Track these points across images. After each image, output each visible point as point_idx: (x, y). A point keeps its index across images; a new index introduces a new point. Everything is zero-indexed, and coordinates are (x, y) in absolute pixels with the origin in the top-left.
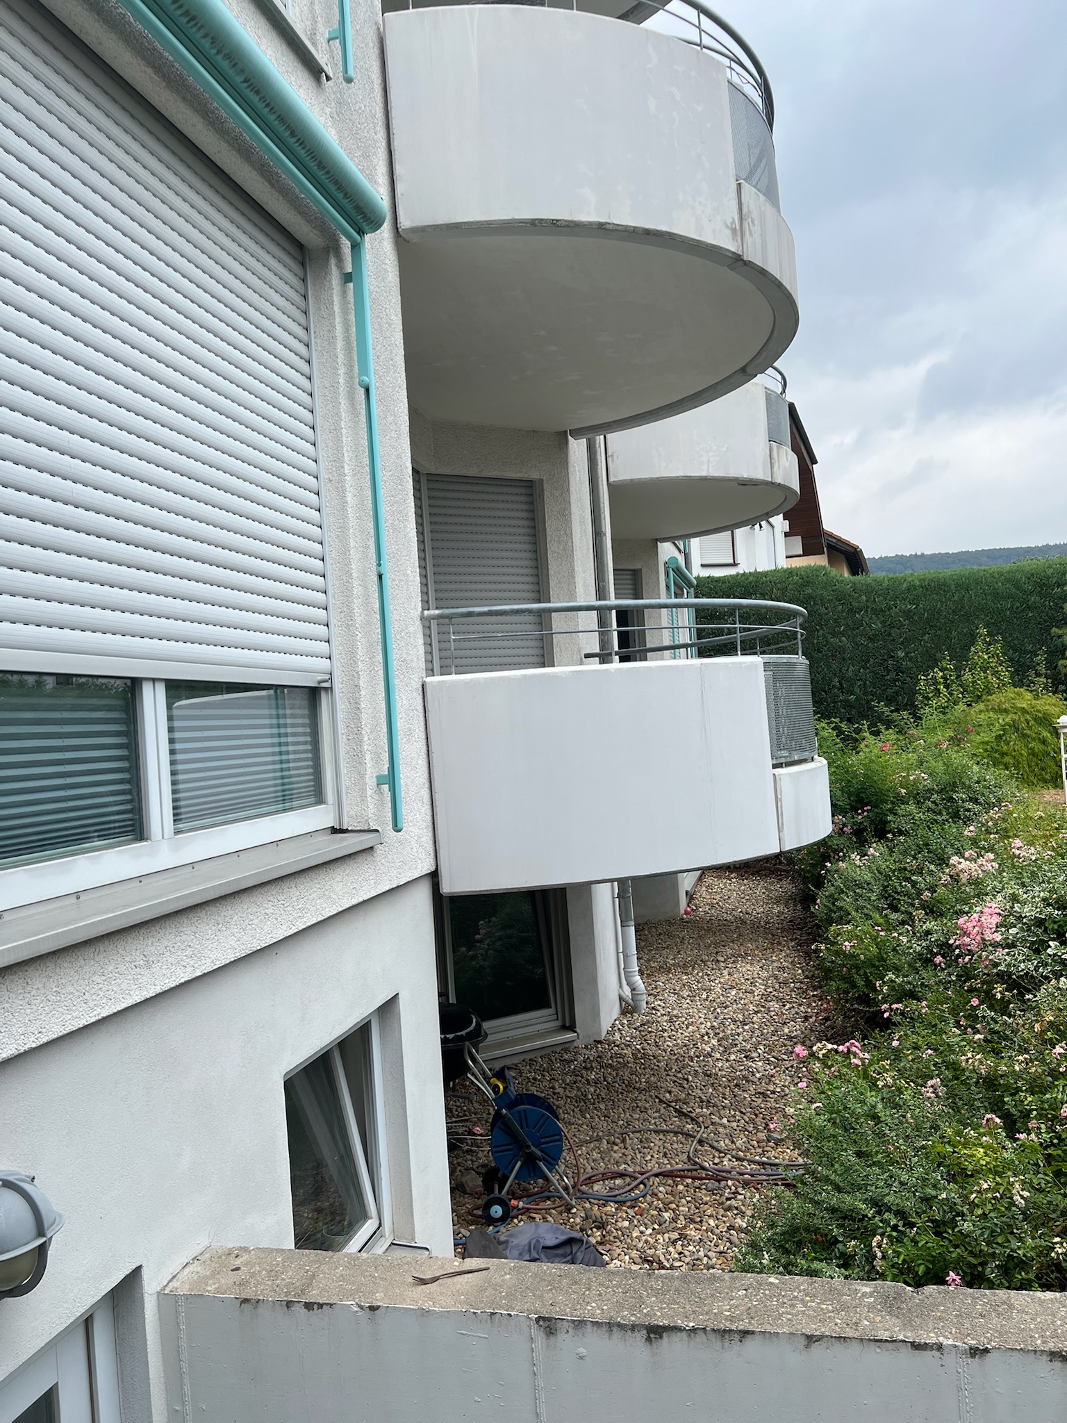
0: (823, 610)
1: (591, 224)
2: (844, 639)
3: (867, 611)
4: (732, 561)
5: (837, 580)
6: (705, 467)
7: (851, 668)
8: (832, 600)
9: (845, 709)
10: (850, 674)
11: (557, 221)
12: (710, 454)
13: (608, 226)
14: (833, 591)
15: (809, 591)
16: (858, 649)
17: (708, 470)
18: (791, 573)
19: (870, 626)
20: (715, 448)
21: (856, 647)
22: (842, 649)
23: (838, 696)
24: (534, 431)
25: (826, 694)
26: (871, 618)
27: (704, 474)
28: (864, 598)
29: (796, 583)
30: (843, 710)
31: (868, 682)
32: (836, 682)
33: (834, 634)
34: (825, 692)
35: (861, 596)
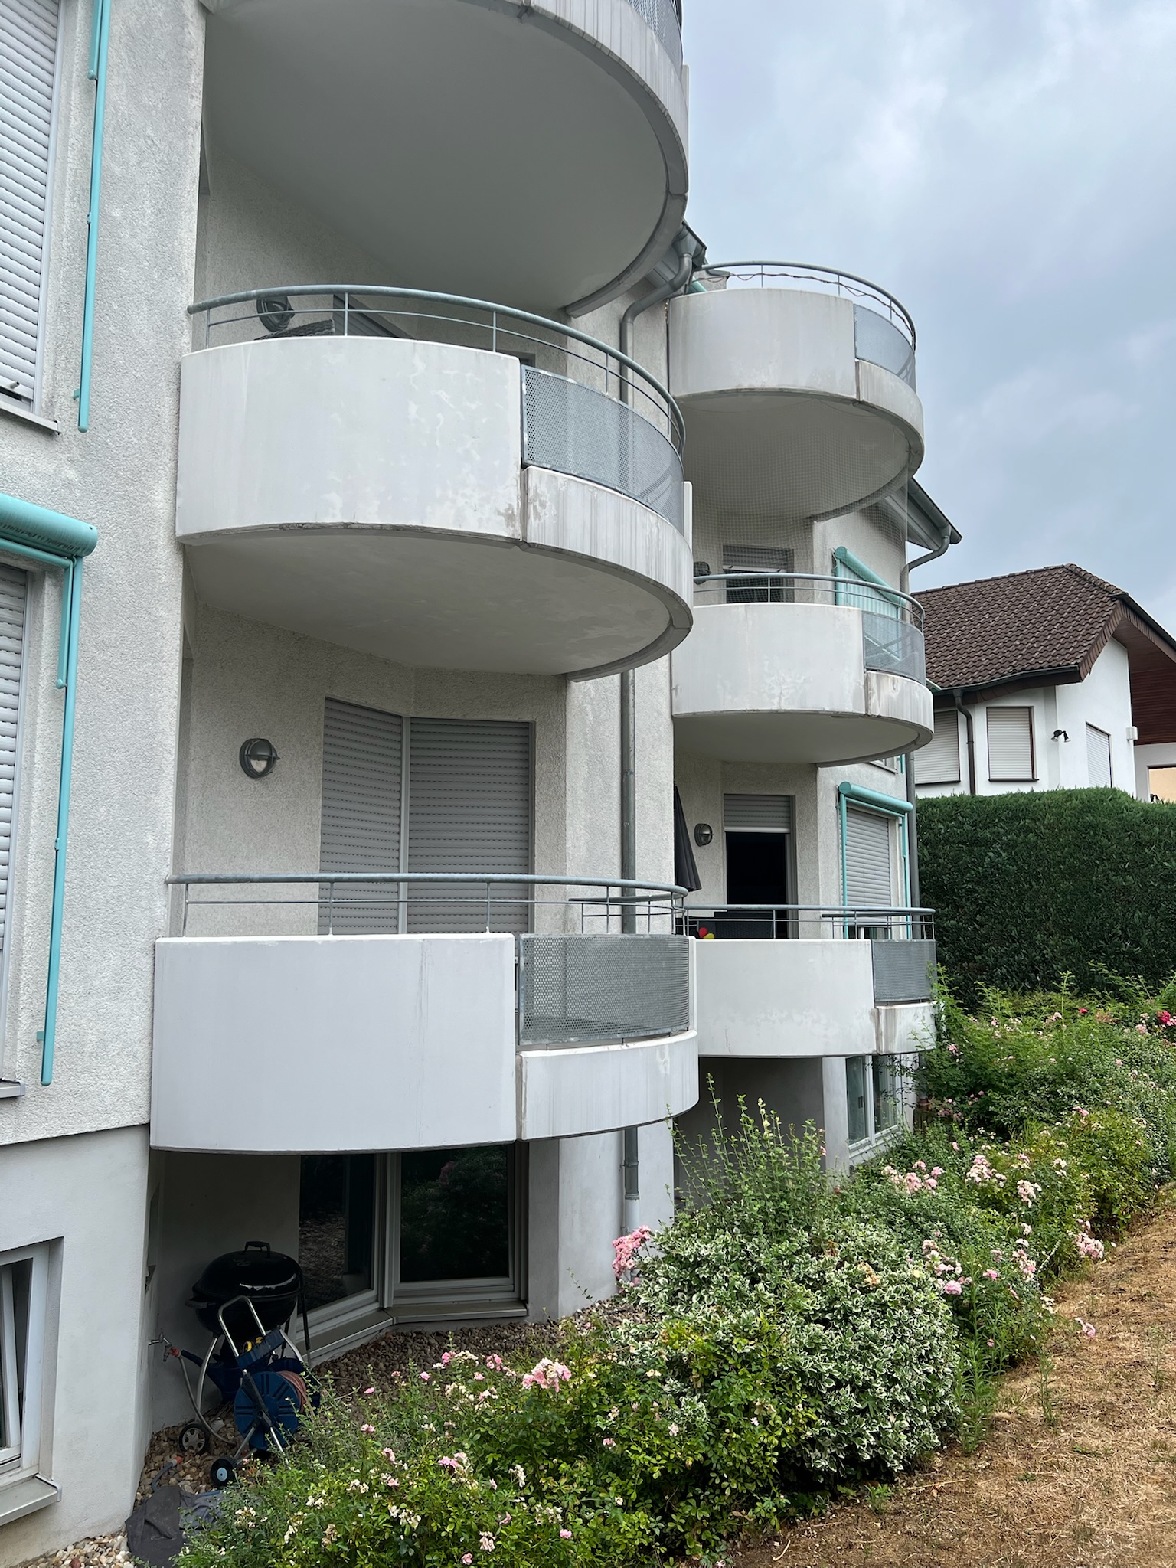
0: (1105, 841)
1: (336, 525)
2: (1129, 878)
3: (1159, 846)
4: (1030, 777)
5: (1126, 807)
6: (776, 701)
7: (1138, 913)
8: (1116, 831)
9: (1129, 962)
10: (1136, 920)
11: (303, 524)
12: (783, 687)
13: (353, 526)
14: (1119, 819)
15: (1089, 818)
16: (1147, 891)
17: (779, 703)
18: (1070, 795)
19: (1162, 865)
20: (789, 680)
21: (1145, 888)
22: (1127, 891)
23: (1120, 947)
24: (528, 675)
25: (1106, 943)
26: (1164, 854)
27: (775, 708)
28: (1157, 830)
29: (1074, 809)
30: (1126, 964)
31: (1158, 932)
32: (1117, 929)
33: (1118, 872)
34: (1104, 940)
35: (1153, 827)
